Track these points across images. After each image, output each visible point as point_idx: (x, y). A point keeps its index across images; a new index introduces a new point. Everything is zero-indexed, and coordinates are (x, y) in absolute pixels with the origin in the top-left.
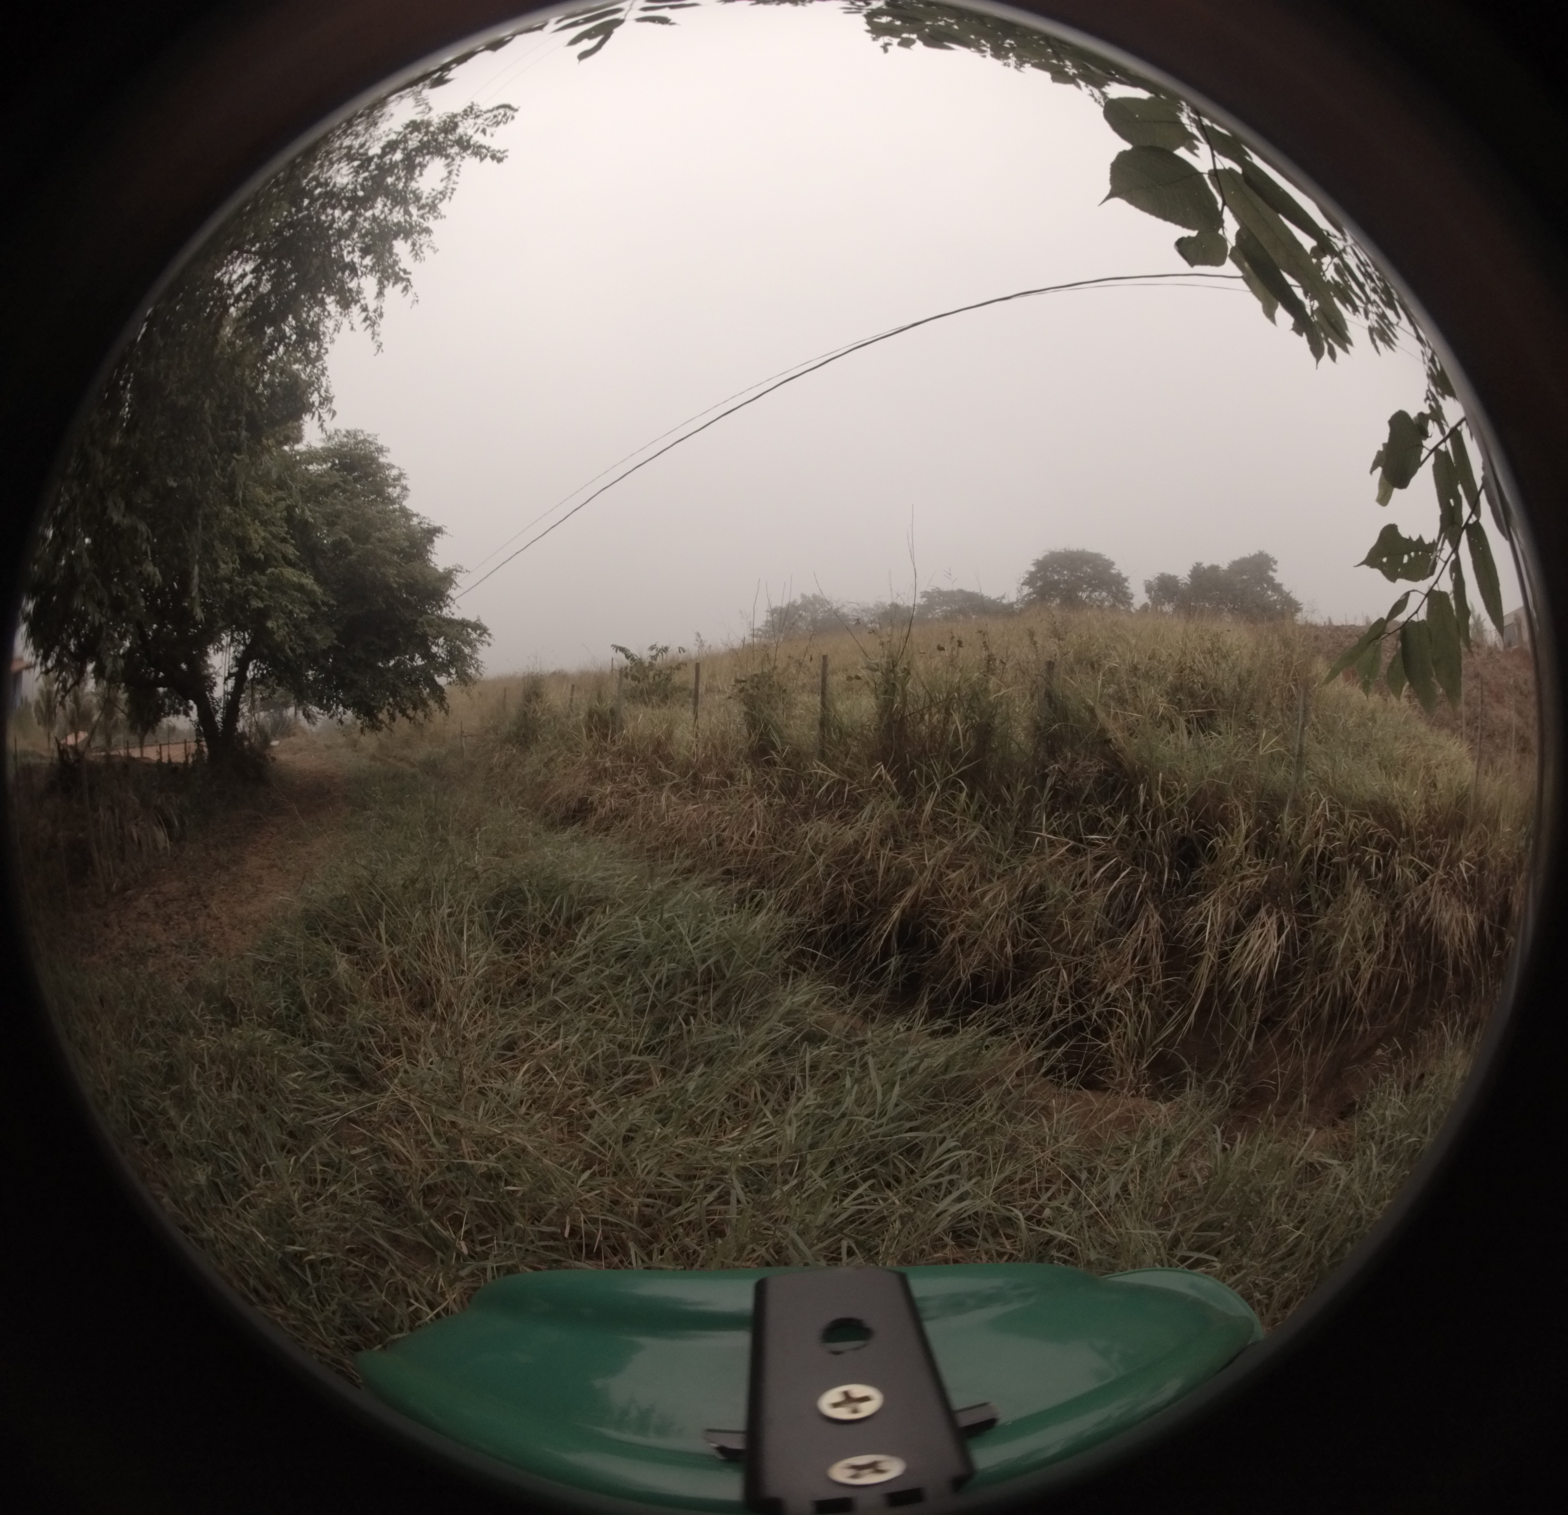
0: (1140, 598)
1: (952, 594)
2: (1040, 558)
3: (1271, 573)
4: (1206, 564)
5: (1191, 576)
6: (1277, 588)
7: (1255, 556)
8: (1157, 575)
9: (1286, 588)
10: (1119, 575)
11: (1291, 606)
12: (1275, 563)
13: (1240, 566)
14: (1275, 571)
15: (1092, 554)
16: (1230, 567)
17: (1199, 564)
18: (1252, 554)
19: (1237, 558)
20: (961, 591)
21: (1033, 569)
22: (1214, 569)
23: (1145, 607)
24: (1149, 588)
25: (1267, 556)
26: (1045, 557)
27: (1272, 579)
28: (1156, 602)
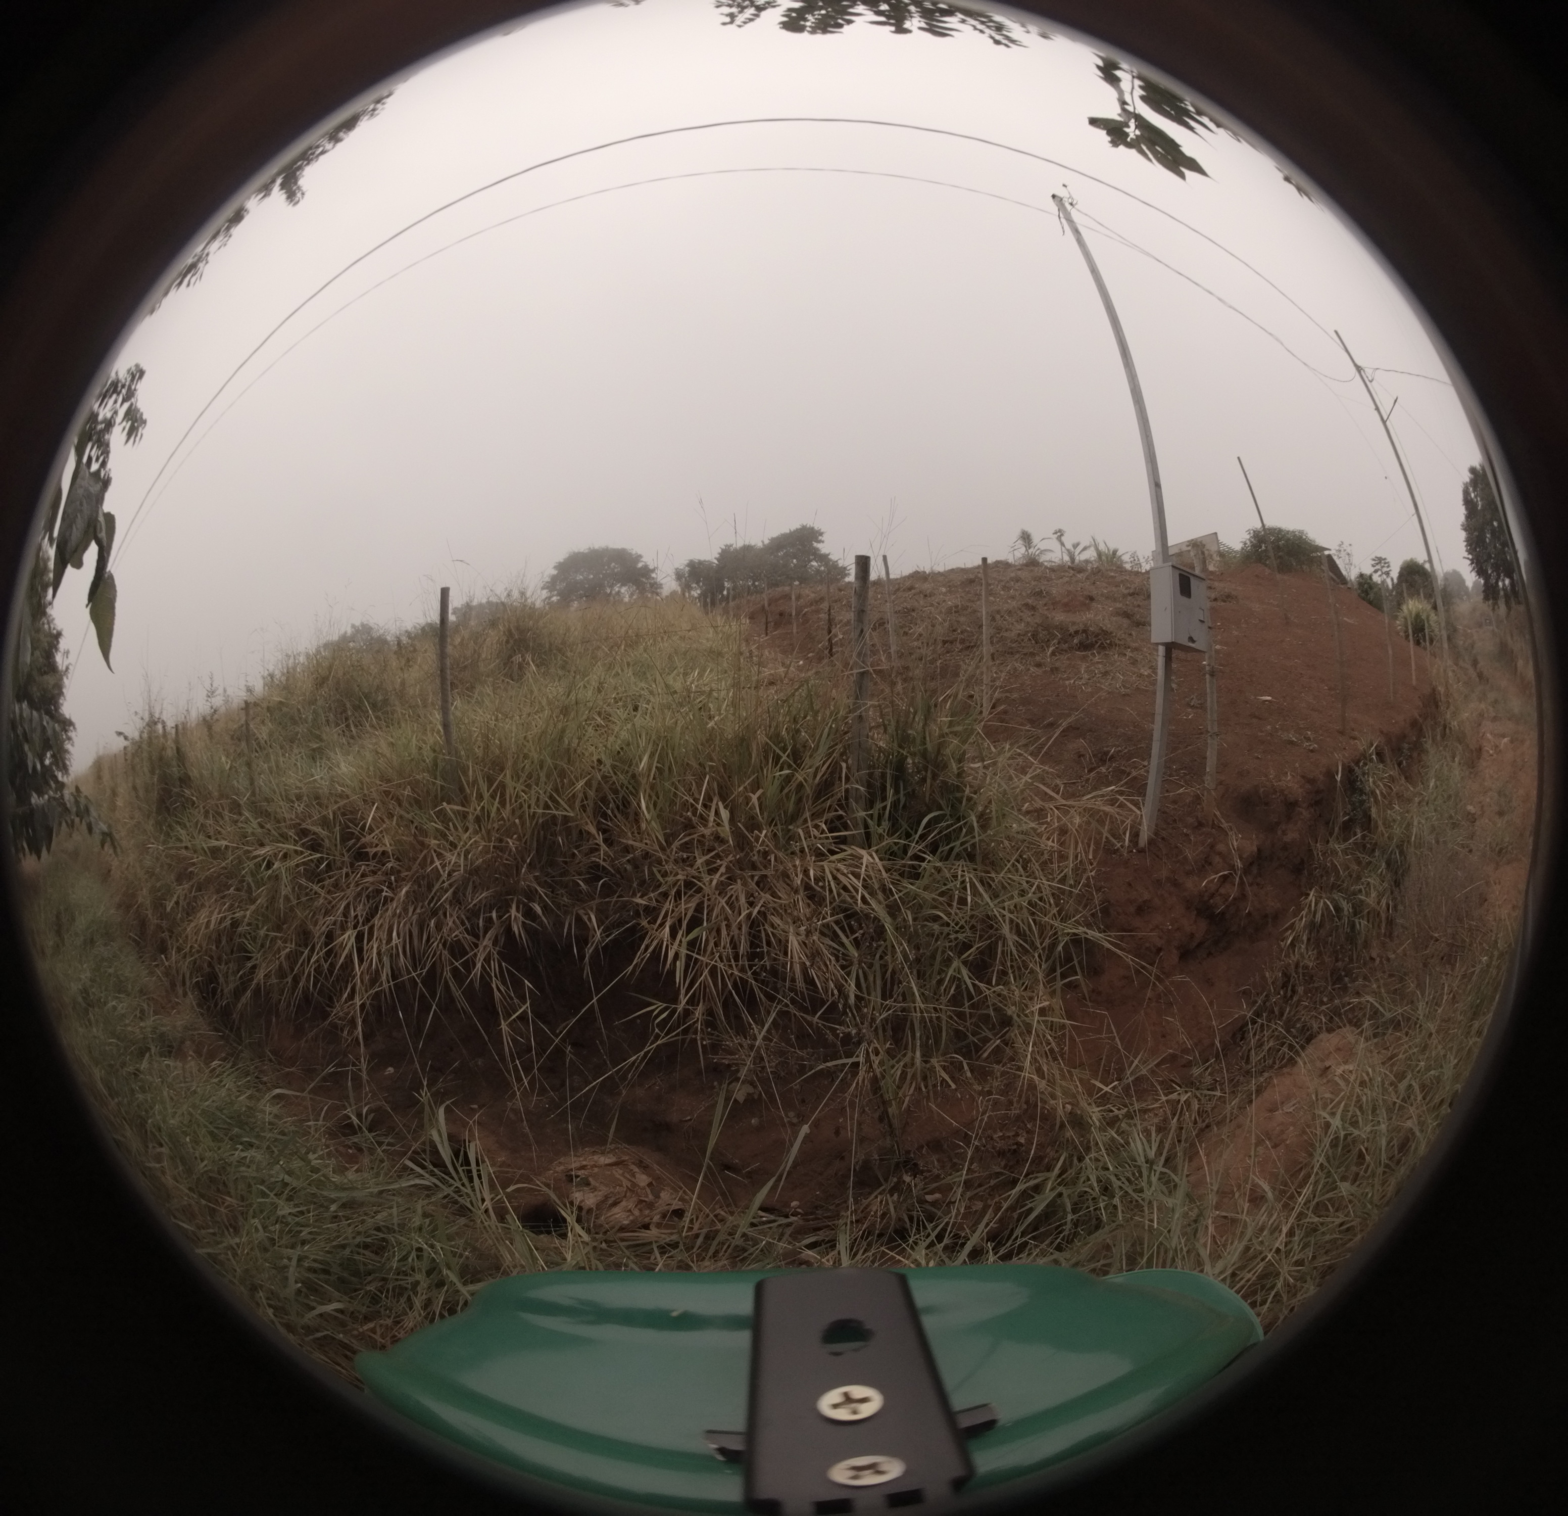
0: (669, 584)
2: (562, 560)
3: (815, 544)
4: (738, 545)
5: (718, 559)
6: (824, 559)
7: (799, 530)
8: (686, 562)
9: (833, 557)
10: (646, 567)
12: (821, 534)
13: (779, 544)
14: (821, 542)
15: (618, 550)
16: (771, 544)
17: (729, 546)
18: (795, 528)
19: (778, 535)
21: (555, 572)
22: (747, 547)
23: (674, 593)
24: (679, 576)
25: (812, 529)
26: (567, 559)
27: (817, 549)
28: (687, 587)
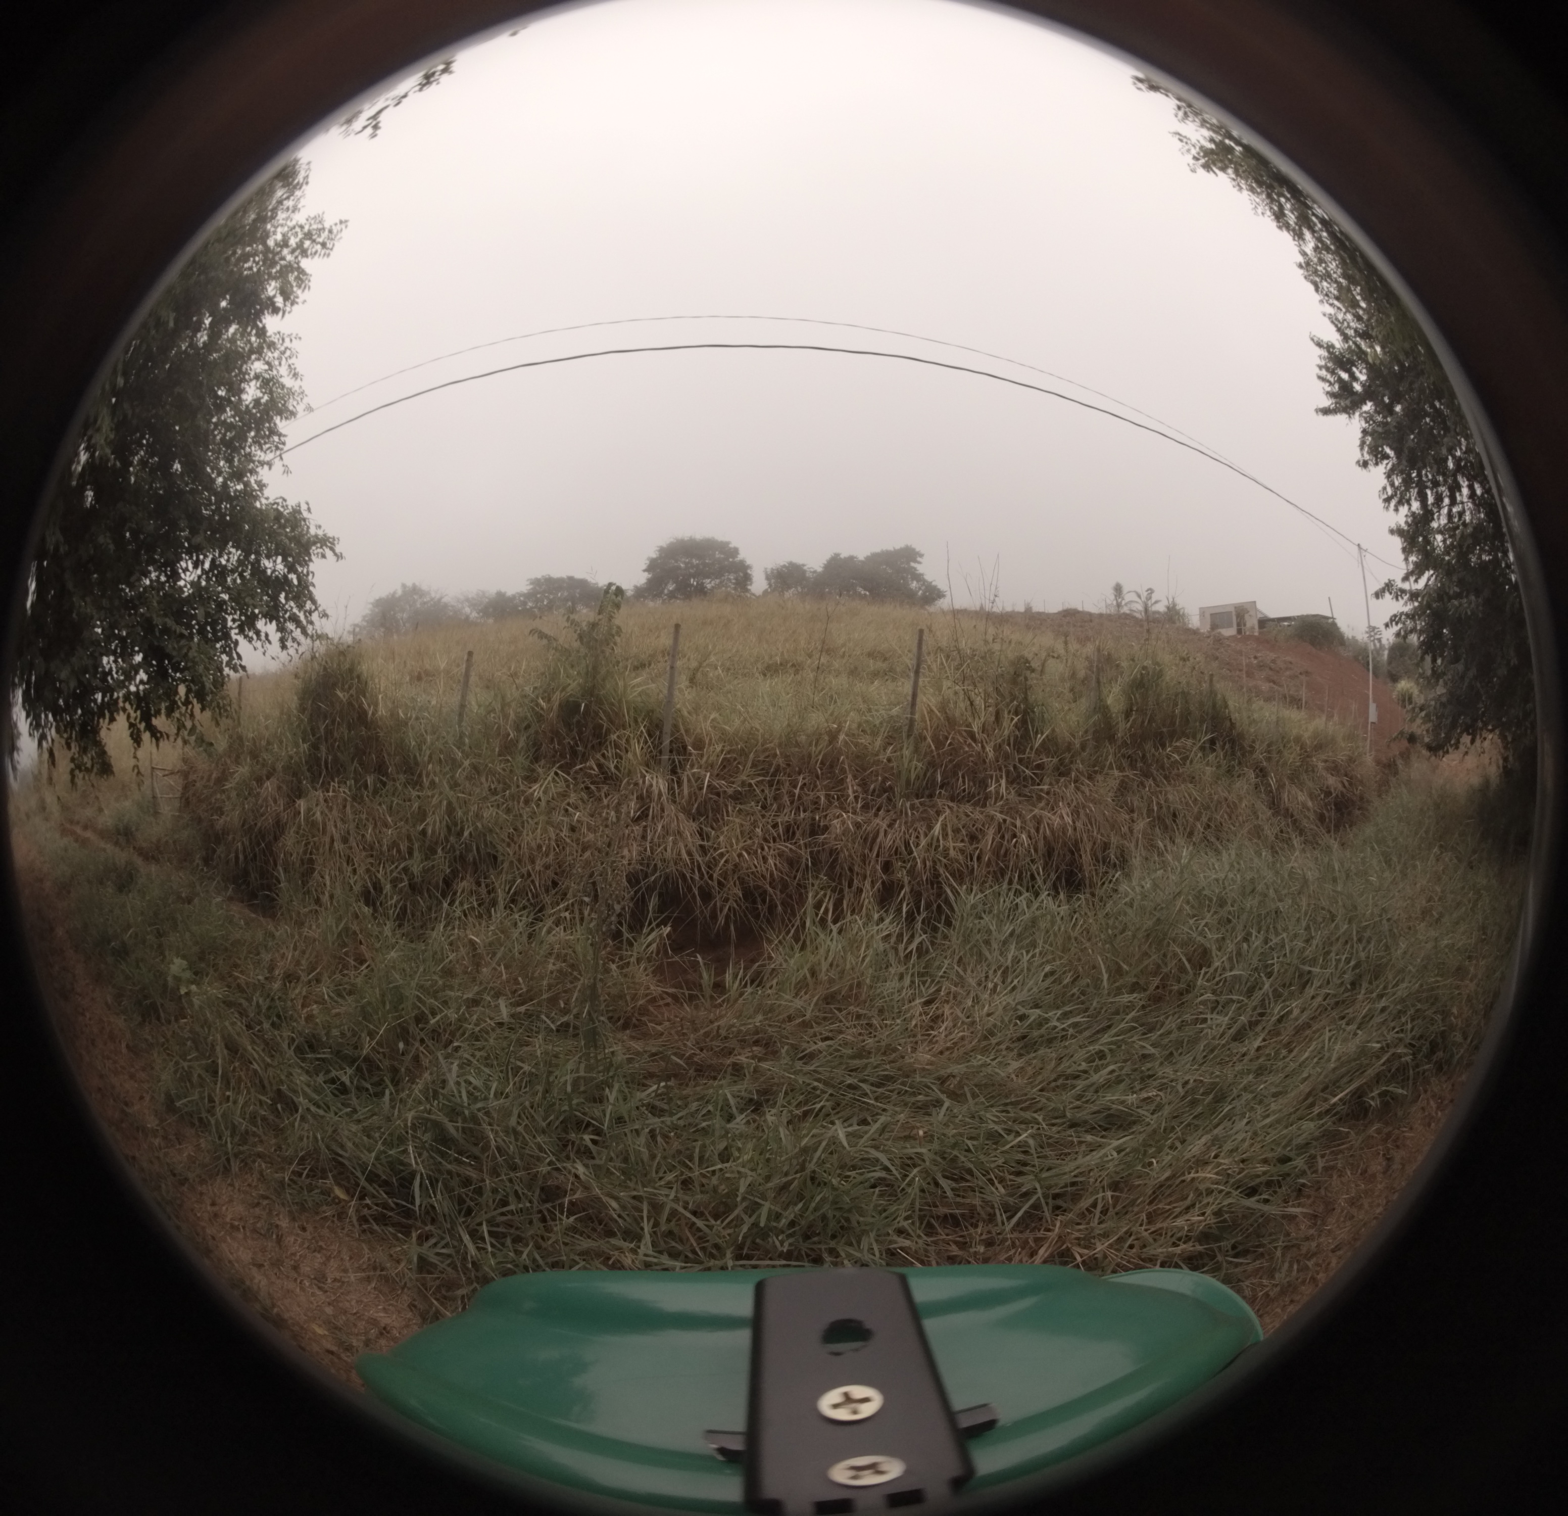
1: (560, 581)
2: (665, 545)
3: (913, 564)
4: (844, 554)
5: (824, 566)
6: (918, 577)
7: (901, 550)
8: (781, 564)
10: (742, 562)
11: (932, 594)
12: (921, 556)
13: (878, 559)
14: (919, 563)
15: (719, 542)
16: (867, 558)
17: (837, 555)
18: (898, 547)
19: (877, 549)
20: (571, 579)
21: (654, 556)
22: (851, 558)
24: (771, 576)
25: (914, 550)
26: (672, 544)
27: (915, 569)
28: (774, 590)
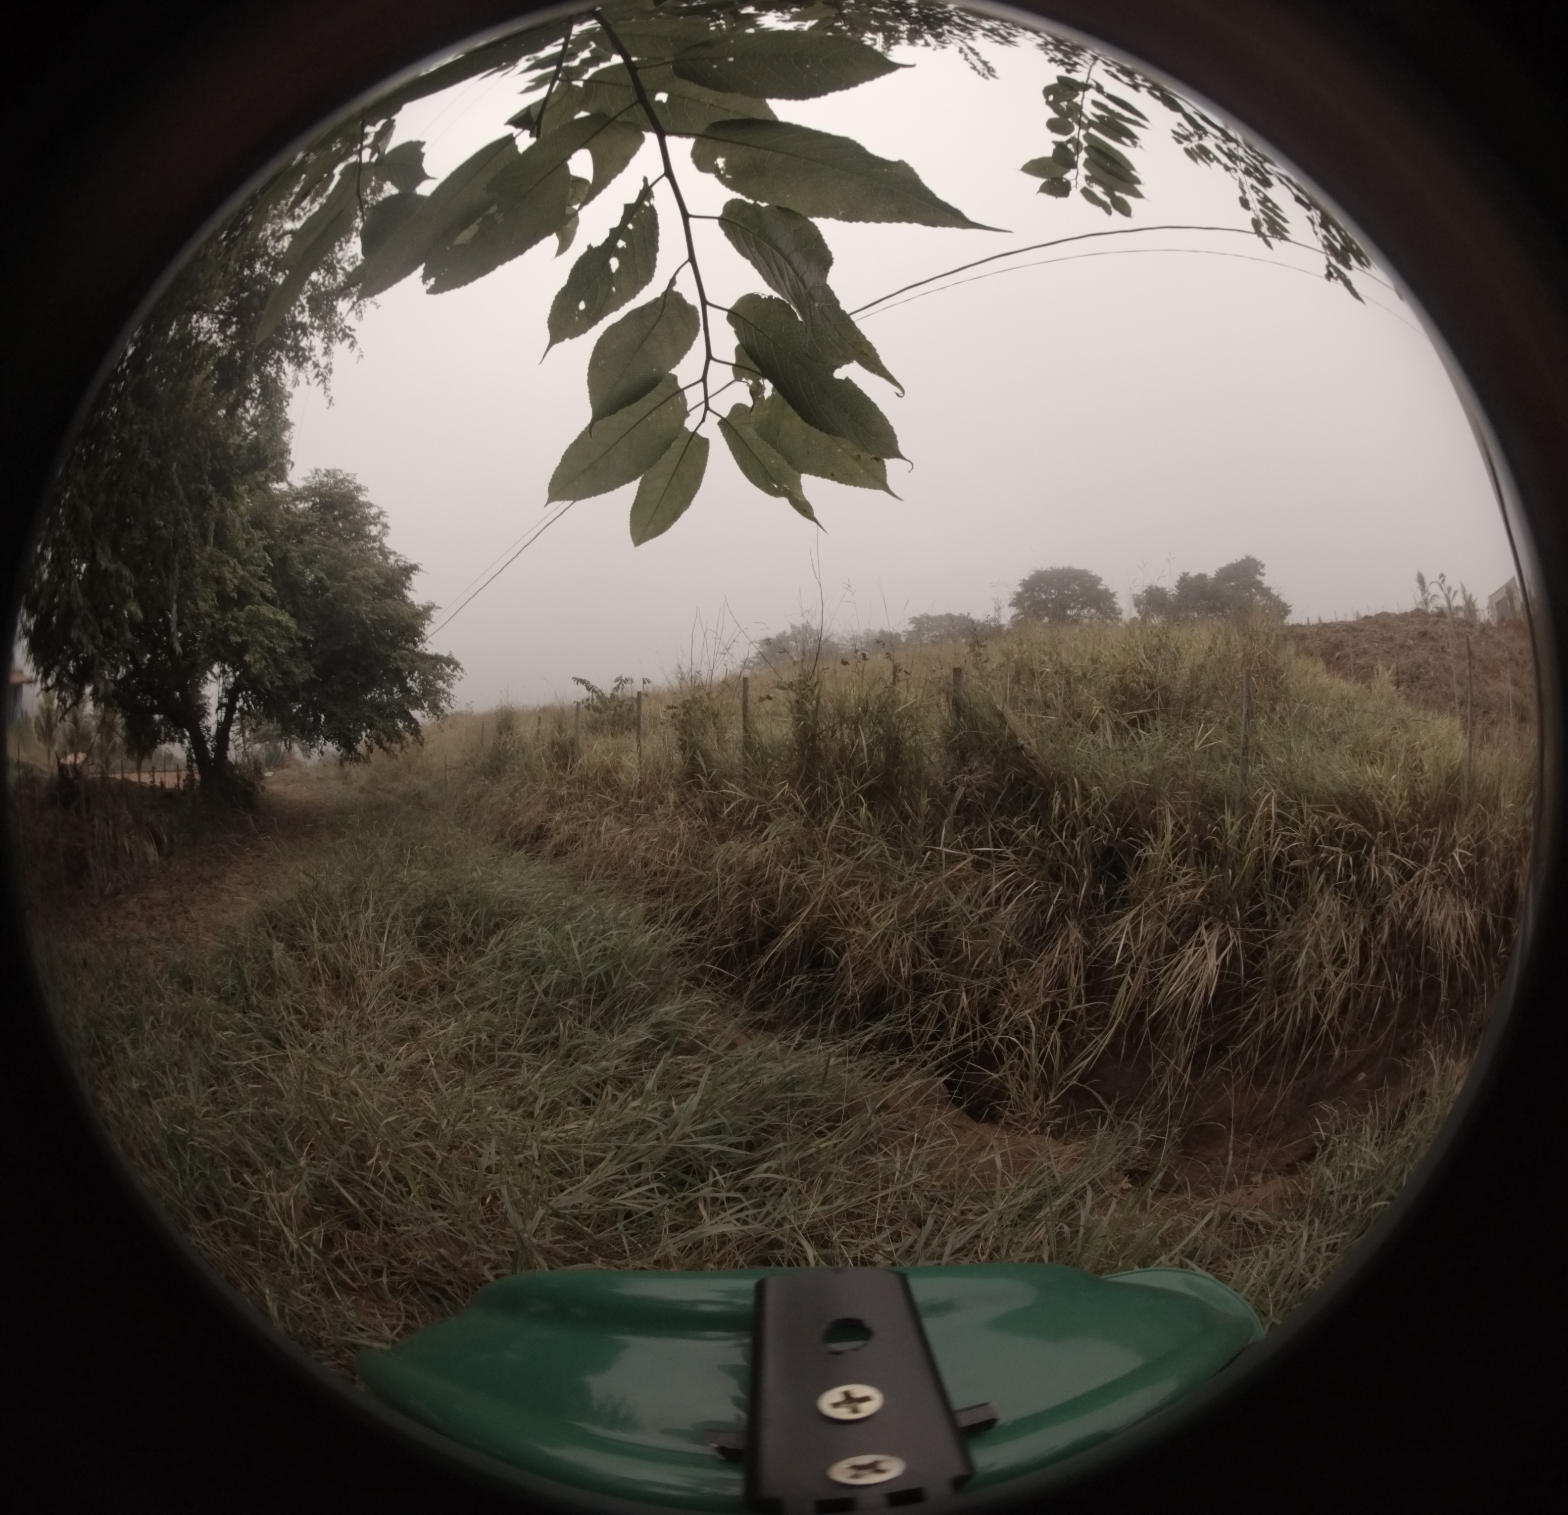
0: (1127, 610)
1: (940, 618)
2: (1027, 578)
3: (1259, 577)
4: (1193, 574)
5: (1177, 587)
6: (1266, 592)
7: (1243, 561)
8: (1144, 589)
9: (1274, 591)
10: (1106, 590)
11: (1280, 609)
12: (1263, 566)
13: (1227, 573)
14: (1263, 575)
15: (1078, 571)
16: (1218, 575)
17: (1186, 574)
18: (1239, 560)
19: (1224, 565)
20: (950, 617)
21: (1020, 589)
22: (1202, 577)
23: (1134, 620)
24: (1137, 602)
25: (1254, 560)
26: (1032, 577)
27: (1260, 583)
28: (1145, 616)
